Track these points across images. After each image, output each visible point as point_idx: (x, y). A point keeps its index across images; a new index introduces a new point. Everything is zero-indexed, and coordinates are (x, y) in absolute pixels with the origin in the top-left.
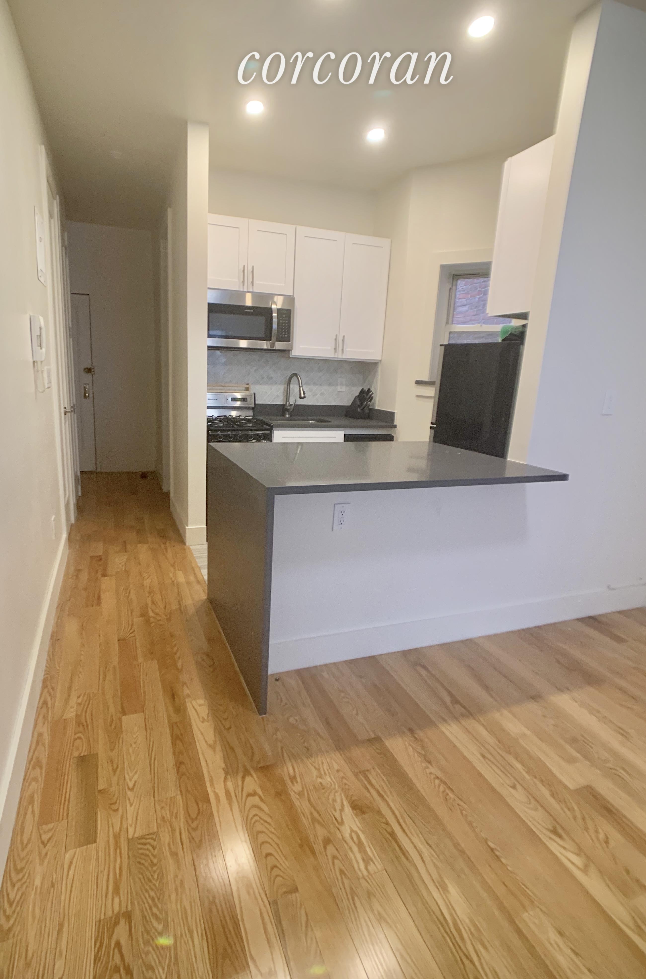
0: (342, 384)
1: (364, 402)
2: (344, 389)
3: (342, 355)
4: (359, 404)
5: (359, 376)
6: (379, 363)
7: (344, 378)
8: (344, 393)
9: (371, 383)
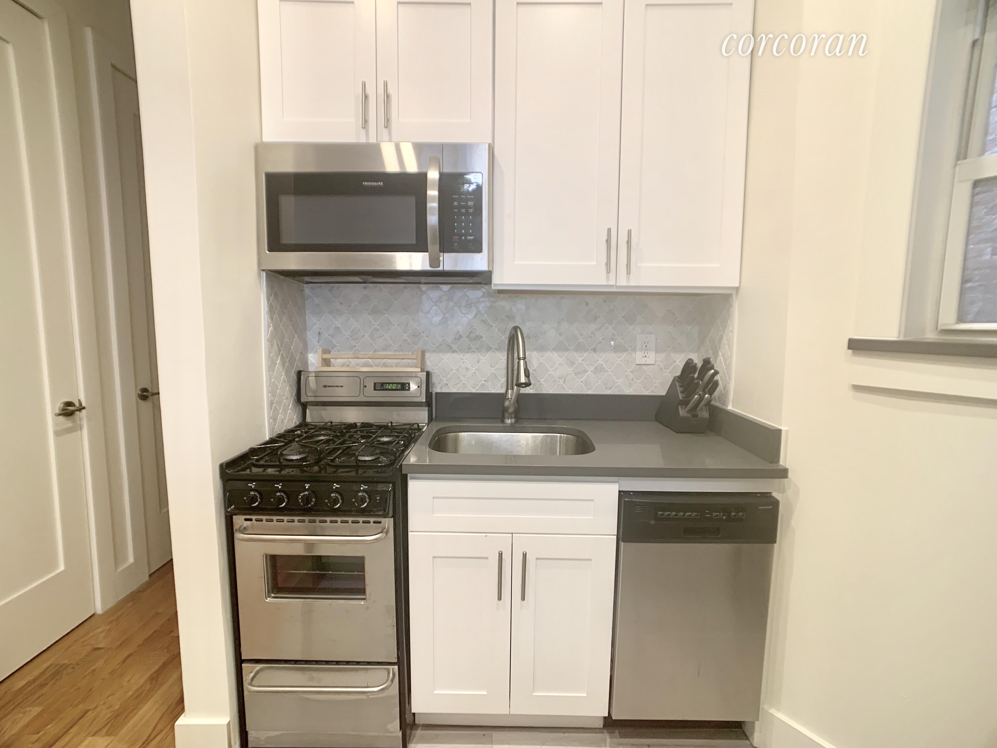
0: (646, 348)
1: (694, 392)
2: (652, 358)
3: (628, 279)
4: (681, 396)
5: (690, 328)
6: (734, 295)
7: (652, 333)
8: (654, 366)
9: (716, 346)
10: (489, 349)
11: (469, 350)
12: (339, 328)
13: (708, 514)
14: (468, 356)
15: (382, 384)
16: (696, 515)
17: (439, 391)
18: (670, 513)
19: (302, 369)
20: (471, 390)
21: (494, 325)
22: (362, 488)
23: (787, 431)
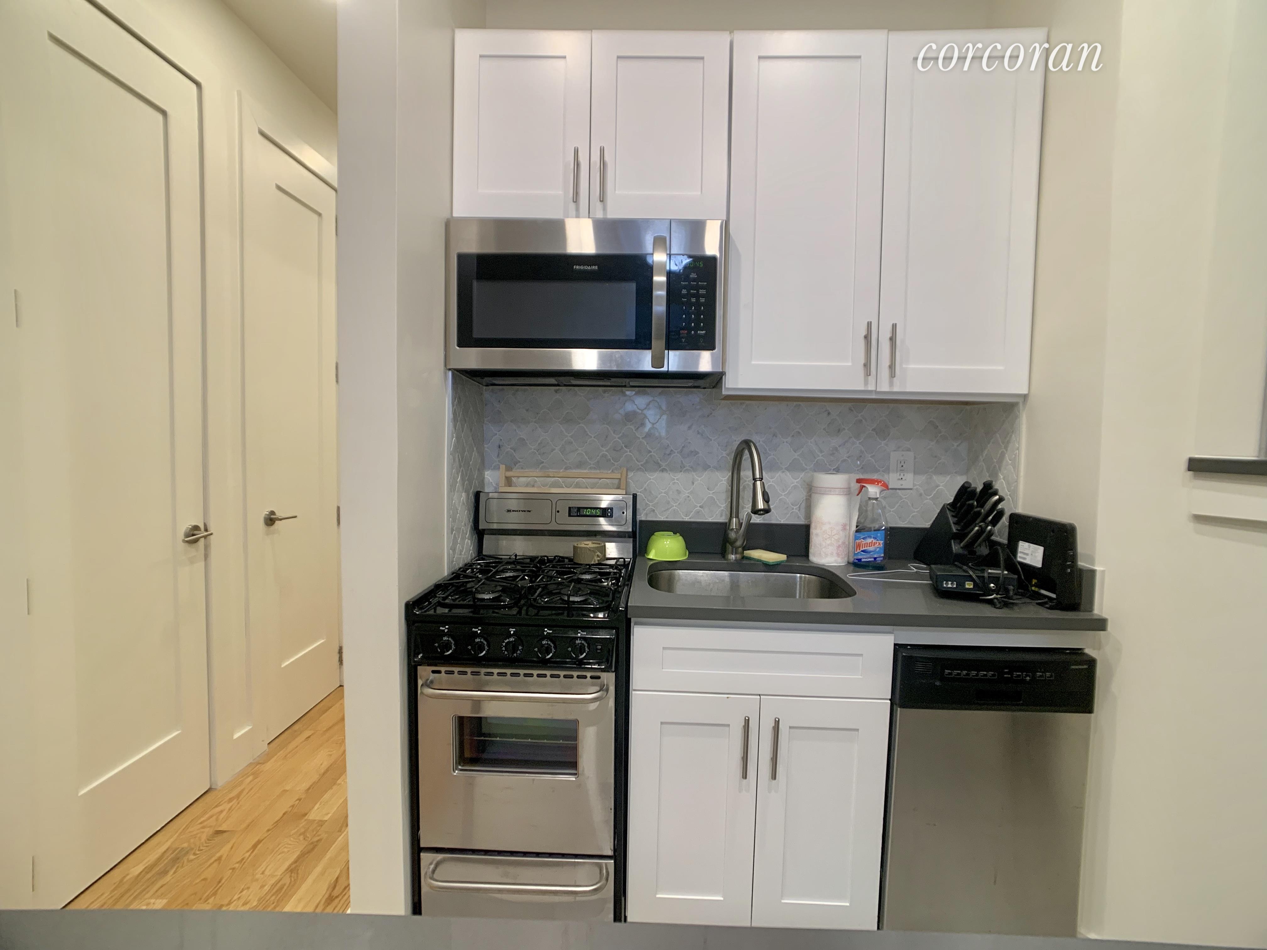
0: (901, 468)
1: (972, 522)
2: (909, 480)
3: (891, 384)
4: (954, 529)
5: (956, 444)
6: (1021, 405)
7: (909, 450)
8: (911, 491)
9: (995, 467)
10: (706, 467)
11: (682, 468)
12: (524, 440)
13: (1006, 673)
14: (680, 475)
15: (579, 509)
16: (993, 675)
17: (643, 519)
18: (959, 672)
19: (479, 490)
20: (683, 519)
21: (713, 439)
22: (579, 635)
23: (1103, 572)
